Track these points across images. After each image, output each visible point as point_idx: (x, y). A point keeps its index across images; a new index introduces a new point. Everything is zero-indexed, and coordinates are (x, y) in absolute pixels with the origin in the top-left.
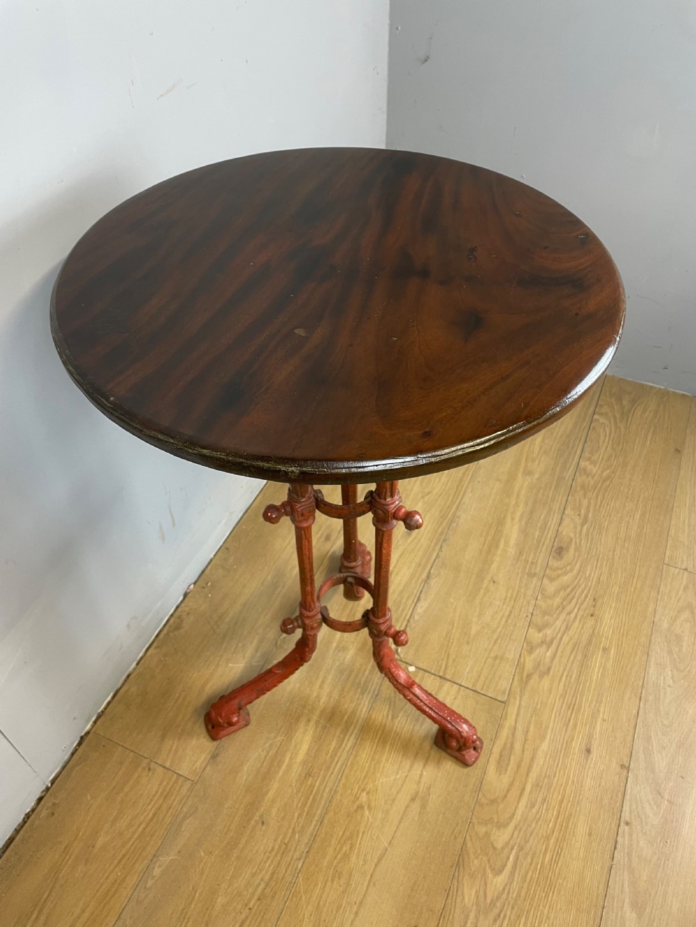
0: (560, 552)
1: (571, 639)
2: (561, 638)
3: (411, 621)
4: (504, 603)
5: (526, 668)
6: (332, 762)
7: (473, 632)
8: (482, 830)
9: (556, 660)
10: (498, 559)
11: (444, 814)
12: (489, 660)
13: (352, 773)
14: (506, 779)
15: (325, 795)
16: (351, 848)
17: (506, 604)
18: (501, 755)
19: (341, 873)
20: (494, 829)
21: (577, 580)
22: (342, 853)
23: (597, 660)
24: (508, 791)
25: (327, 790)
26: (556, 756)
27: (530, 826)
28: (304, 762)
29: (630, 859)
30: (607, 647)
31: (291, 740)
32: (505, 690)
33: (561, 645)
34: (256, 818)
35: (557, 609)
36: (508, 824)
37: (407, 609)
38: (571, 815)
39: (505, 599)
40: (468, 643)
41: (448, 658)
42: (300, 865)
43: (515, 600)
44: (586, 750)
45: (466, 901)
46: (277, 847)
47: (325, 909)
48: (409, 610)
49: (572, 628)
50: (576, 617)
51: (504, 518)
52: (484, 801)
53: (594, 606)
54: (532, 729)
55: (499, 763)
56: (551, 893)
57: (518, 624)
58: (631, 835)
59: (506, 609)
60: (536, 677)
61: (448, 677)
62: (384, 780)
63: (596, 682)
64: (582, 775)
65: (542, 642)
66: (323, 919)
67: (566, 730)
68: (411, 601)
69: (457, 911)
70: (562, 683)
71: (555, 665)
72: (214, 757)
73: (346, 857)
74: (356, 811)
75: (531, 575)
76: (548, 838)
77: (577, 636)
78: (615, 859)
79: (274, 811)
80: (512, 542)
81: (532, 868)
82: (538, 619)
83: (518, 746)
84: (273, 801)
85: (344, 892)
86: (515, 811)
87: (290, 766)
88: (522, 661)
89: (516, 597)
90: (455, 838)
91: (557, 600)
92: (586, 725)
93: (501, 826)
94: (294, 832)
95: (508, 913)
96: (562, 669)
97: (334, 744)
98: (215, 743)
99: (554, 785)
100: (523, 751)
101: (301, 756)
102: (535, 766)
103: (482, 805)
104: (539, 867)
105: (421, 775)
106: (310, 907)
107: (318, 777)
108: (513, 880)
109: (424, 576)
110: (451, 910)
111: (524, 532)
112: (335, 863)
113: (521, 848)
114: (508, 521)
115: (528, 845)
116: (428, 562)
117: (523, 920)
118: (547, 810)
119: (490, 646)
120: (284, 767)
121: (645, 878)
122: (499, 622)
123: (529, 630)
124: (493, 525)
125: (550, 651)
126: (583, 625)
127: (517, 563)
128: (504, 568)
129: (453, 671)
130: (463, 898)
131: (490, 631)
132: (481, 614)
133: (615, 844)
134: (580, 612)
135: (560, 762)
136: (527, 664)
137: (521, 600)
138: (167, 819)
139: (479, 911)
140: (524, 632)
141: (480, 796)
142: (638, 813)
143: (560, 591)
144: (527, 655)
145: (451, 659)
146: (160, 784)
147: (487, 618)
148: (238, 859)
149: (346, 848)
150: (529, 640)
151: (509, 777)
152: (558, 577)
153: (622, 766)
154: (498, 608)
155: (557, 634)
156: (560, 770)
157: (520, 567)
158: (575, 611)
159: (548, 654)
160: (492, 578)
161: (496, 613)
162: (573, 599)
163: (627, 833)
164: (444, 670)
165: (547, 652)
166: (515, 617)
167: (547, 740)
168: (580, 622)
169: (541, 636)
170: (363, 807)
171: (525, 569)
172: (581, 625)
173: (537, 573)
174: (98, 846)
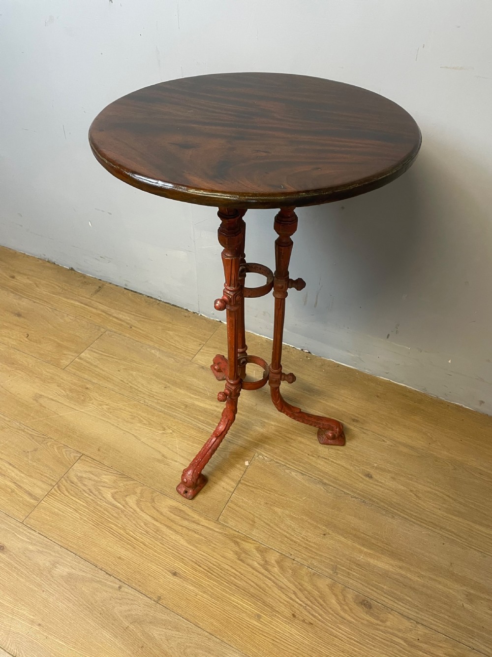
0: (366, 604)
1: (270, 588)
2: (270, 579)
3: (284, 467)
4: (303, 538)
5: (243, 542)
6: (191, 417)
7: (276, 509)
8: (138, 491)
9: (251, 569)
10: (349, 543)
11: (152, 471)
12: (252, 516)
13: (183, 426)
14: (165, 511)
15: (174, 413)
16: (144, 424)
17: (302, 540)
18: (181, 510)
19: (133, 419)
20: (137, 498)
21: (332, 612)
22: (143, 420)
23: (247, 605)
24: (157, 510)
25: (177, 414)
26: (175, 549)
27: (134, 520)
28: (194, 405)
29: (98, 582)
30: (261, 620)
31: (206, 398)
32: (227, 523)
33: (264, 578)
34: (168, 385)
35: (299, 584)
36: (138, 507)
37: (296, 466)
38: (134, 548)
39: (307, 540)
40: (267, 503)
42: (141, 402)
43: (306, 548)
44: (176, 572)
45: (104, 476)
46: (153, 393)
47: (119, 412)
48: (294, 467)
49: (280, 591)
50: (291, 599)
51: (400, 560)
52: (155, 495)
53: (304, 621)
54: (196, 535)
55: (176, 508)
56: (93, 524)
57: (283, 545)
58: (112, 588)
59: (299, 539)
60: (237, 549)
61: (240, 485)
62: (177, 442)
63: (229, 598)
64: (159, 564)
65: (266, 561)
66: (115, 411)
67: (193, 561)
68: (301, 468)
69: (100, 471)
70: (230, 568)
71: (246, 567)
72: (203, 368)
73: (141, 421)
74: (162, 427)
75: (335, 569)
76: (124, 530)
77: (274, 595)
78: (100, 571)
79: (171, 392)
80: (372, 561)
81: (110, 515)
82: (287, 564)
83: (186, 523)
84: (175, 391)
85: (124, 420)
86: (145, 513)
87: (191, 398)
88: (250, 541)
89: (311, 551)
90: (137, 475)
91: (309, 587)
92: (194, 578)
93: (138, 503)
94: (158, 400)
95: (90, 497)
96: (242, 572)
97: (202, 418)
98: (210, 367)
99: (156, 542)
100: (182, 526)
101: (197, 403)
102: (171, 532)
103: (152, 493)
104: (109, 519)
105: (176, 461)
106: (122, 406)
107: (184, 410)
108: (107, 503)
109: (325, 481)
110: (101, 467)
111: (385, 575)
112: (139, 416)
113: (122, 512)
114: (397, 563)
115: (123, 516)
116: (340, 485)
117: (85, 505)
118: (141, 533)
119: (263, 519)
120: (192, 395)
121: (83, 589)
122: (285, 531)
123: (278, 553)
124: (390, 547)
125: (258, 566)
126: (283, 603)
127: (347, 559)
128: (340, 547)
129: (244, 489)
130: (105, 475)
131: (276, 522)
132: (292, 518)
133: (109, 574)
134: (297, 605)
135: (170, 550)
136: (247, 544)
137: (307, 554)
138: (175, 353)
139: (97, 482)
140: (276, 548)
141: (158, 493)
142: (125, 599)
143: (319, 592)
144: (255, 546)
145: (253, 489)
146: (192, 349)
147: (288, 521)
148: (151, 378)
149: (145, 422)
150: (267, 551)
151: (166, 513)
152: (334, 594)
153: (159, 598)
154: (299, 533)
155: (274, 577)
156: (165, 549)
157: (343, 560)
158: (297, 600)
159: (255, 563)
160: (329, 534)
161: (293, 529)
162: (311, 602)
163: (114, 585)
164: (245, 484)
165: (258, 563)
166: (290, 544)
167: (185, 544)
168: (286, 601)
169: (273, 562)
170: (164, 430)
171: (340, 565)
172: (282, 601)
173: (337, 574)
174: (169, 332)
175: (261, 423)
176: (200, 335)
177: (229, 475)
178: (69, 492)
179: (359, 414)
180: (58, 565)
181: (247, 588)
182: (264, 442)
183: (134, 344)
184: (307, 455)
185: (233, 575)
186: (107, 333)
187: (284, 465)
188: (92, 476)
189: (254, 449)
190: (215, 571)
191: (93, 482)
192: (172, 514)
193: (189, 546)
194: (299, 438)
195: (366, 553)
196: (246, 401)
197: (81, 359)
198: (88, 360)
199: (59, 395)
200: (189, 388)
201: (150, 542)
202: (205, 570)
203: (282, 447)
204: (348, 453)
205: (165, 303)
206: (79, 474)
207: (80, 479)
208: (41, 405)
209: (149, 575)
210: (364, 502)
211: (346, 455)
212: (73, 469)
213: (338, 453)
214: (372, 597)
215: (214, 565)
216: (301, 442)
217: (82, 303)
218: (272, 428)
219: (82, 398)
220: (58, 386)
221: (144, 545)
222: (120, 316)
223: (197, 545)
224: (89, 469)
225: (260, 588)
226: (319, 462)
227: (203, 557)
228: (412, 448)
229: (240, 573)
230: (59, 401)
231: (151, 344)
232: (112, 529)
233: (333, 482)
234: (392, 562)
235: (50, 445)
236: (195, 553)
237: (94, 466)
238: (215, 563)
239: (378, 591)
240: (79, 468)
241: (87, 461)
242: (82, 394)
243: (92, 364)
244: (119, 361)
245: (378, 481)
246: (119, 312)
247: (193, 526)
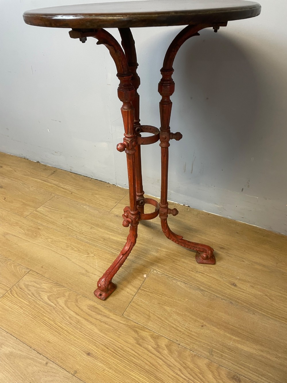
0: (236, 379)
1: (161, 366)
2: (161, 359)
3: (172, 278)
6: (108, 246)
7: (166, 307)
8: (67, 294)
9: (146, 351)
10: (222, 332)
11: (78, 281)
12: (148, 312)
13: (102, 252)
14: (85, 308)
15: (96, 244)
16: (75, 250)
17: (186, 330)
18: (96, 308)
19: (68, 247)
20: (66, 299)
22: (75, 248)
24: (79, 308)
25: (98, 244)
26: (90, 335)
27: (62, 314)
28: (109, 238)
29: (31, 359)
31: (119, 235)
32: (130, 317)
33: (156, 358)
34: (93, 226)
35: (184, 363)
36: (66, 305)
38: (60, 334)
39: (189, 330)
40: (159, 303)
41: (150, 293)
42: (74, 237)
43: (189, 336)
44: (89, 353)
45: (43, 284)
46: (82, 231)
47: (59, 243)
48: (179, 278)
49: (168, 368)
50: (177, 374)
51: (261, 345)
52: (78, 297)
54: (106, 326)
55: (93, 306)
56: (32, 317)
57: (171, 333)
58: (41, 363)
59: (182, 329)
60: (136, 336)
61: (140, 291)
62: (97, 262)
64: (78, 347)
65: (158, 345)
66: (56, 242)
67: (102, 345)
68: (184, 279)
69: (42, 281)
70: (130, 350)
71: (142, 350)
72: (117, 216)
73: (73, 249)
74: (87, 252)
75: (211, 352)
76: (54, 321)
77: (164, 371)
78: (33, 351)
79: (95, 231)
80: (239, 346)
81: (45, 311)
82: (174, 348)
83: (99, 317)
84: (98, 230)
85: (62, 248)
86: (70, 309)
87: (109, 234)
88: (146, 330)
89: (193, 338)
90: (67, 284)
91: (191, 365)
92: (103, 357)
93: (66, 302)
94: (86, 235)
95: (33, 298)
96: (140, 353)
97: (115, 247)
98: (122, 216)
99: (76, 330)
100: (96, 319)
101: (112, 237)
102: (88, 323)
103: (76, 296)
104: (44, 314)
105: (95, 275)
106: (61, 239)
107: (103, 242)
108: (44, 303)
109: (202, 288)
110: (42, 279)
111: (251, 357)
112: (72, 246)
113: (54, 309)
114: (259, 347)
115: (54, 312)
116: (213, 291)
120: (109, 233)
121: (20, 363)
122: (172, 323)
123: (167, 340)
124: (253, 336)
125: (152, 349)
126: (171, 378)
127: (220, 345)
128: (214, 335)
129: (143, 294)
130: (45, 284)
131: (166, 316)
132: (178, 314)
133: (39, 353)
134: (182, 379)
135: (87, 337)
136: (144, 332)
137: (189, 340)
138: (99, 207)
139: (38, 288)
140: (166, 336)
141: (80, 296)
142: (50, 372)
143: (199, 369)
144: (150, 334)
145: (149, 294)
146: (111, 205)
147: (175, 317)
148: (82, 223)
149: (76, 249)
150: (160, 338)
151: (85, 310)
152: (211, 371)
153: (76, 372)
154: (183, 325)
155: (164, 357)
156: (83, 335)
157: (217, 345)
158: (182, 375)
159: (150, 347)
160: (206, 326)
161: (178, 322)
162: (193, 377)
163: (43, 361)
164: (143, 290)
165: (152, 347)
166: (176, 333)
167: (99, 332)
168: (173, 376)
169: (163, 346)
170: (88, 254)
171: (215, 349)
172: (170, 376)
173: (213, 356)
174: (96, 196)
175: (156, 250)
176: (116, 197)
177: (132, 284)
178: (18, 295)
179: (224, 244)
180: (3, 346)
181: (143, 365)
182: (158, 262)
183: (73, 203)
184: (188, 270)
185: (132, 355)
186: (56, 196)
187: (172, 277)
188: (35, 284)
189: (151, 266)
190: (119, 352)
191: (36, 289)
192: (90, 311)
193: (100, 333)
194: (183, 260)
195: (234, 340)
196: (146, 236)
197: (37, 211)
198: (41, 212)
199: (20, 233)
200: (107, 228)
201: (72, 330)
202: (112, 351)
203: (170, 265)
204: (218, 270)
205: (95, 179)
206: (27, 283)
207: (27, 286)
208: (7, 239)
209: (69, 354)
210: (231, 303)
211: (216, 270)
212: (22, 279)
213: (210, 269)
214: (241, 373)
215: (119, 348)
216: (184, 262)
217: (42, 180)
218: (163, 253)
219: (35, 235)
220: (20, 228)
221: (67, 332)
222: (66, 187)
223: (106, 333)
224: (34, 280)
225: (153, 365)
226: (197, 275)
227: (111, 342)
228: (264, 266)
229: (138, 354)
230: (20, 237)
231: (84, 202)
232: (45, 320)
233: (208, 289)
234: (255, 346)
235: (9, 264)
236: (105, 339)
237: (37, 277)
238: (120, 347)
239: (245, 369)
240: (27, 279)
241: (33, 275)
242: (35, 232)
243: (44, 215)
244: (62, 213)
245: (240, 288)
246: (65, 185)
247: (104, 319)
